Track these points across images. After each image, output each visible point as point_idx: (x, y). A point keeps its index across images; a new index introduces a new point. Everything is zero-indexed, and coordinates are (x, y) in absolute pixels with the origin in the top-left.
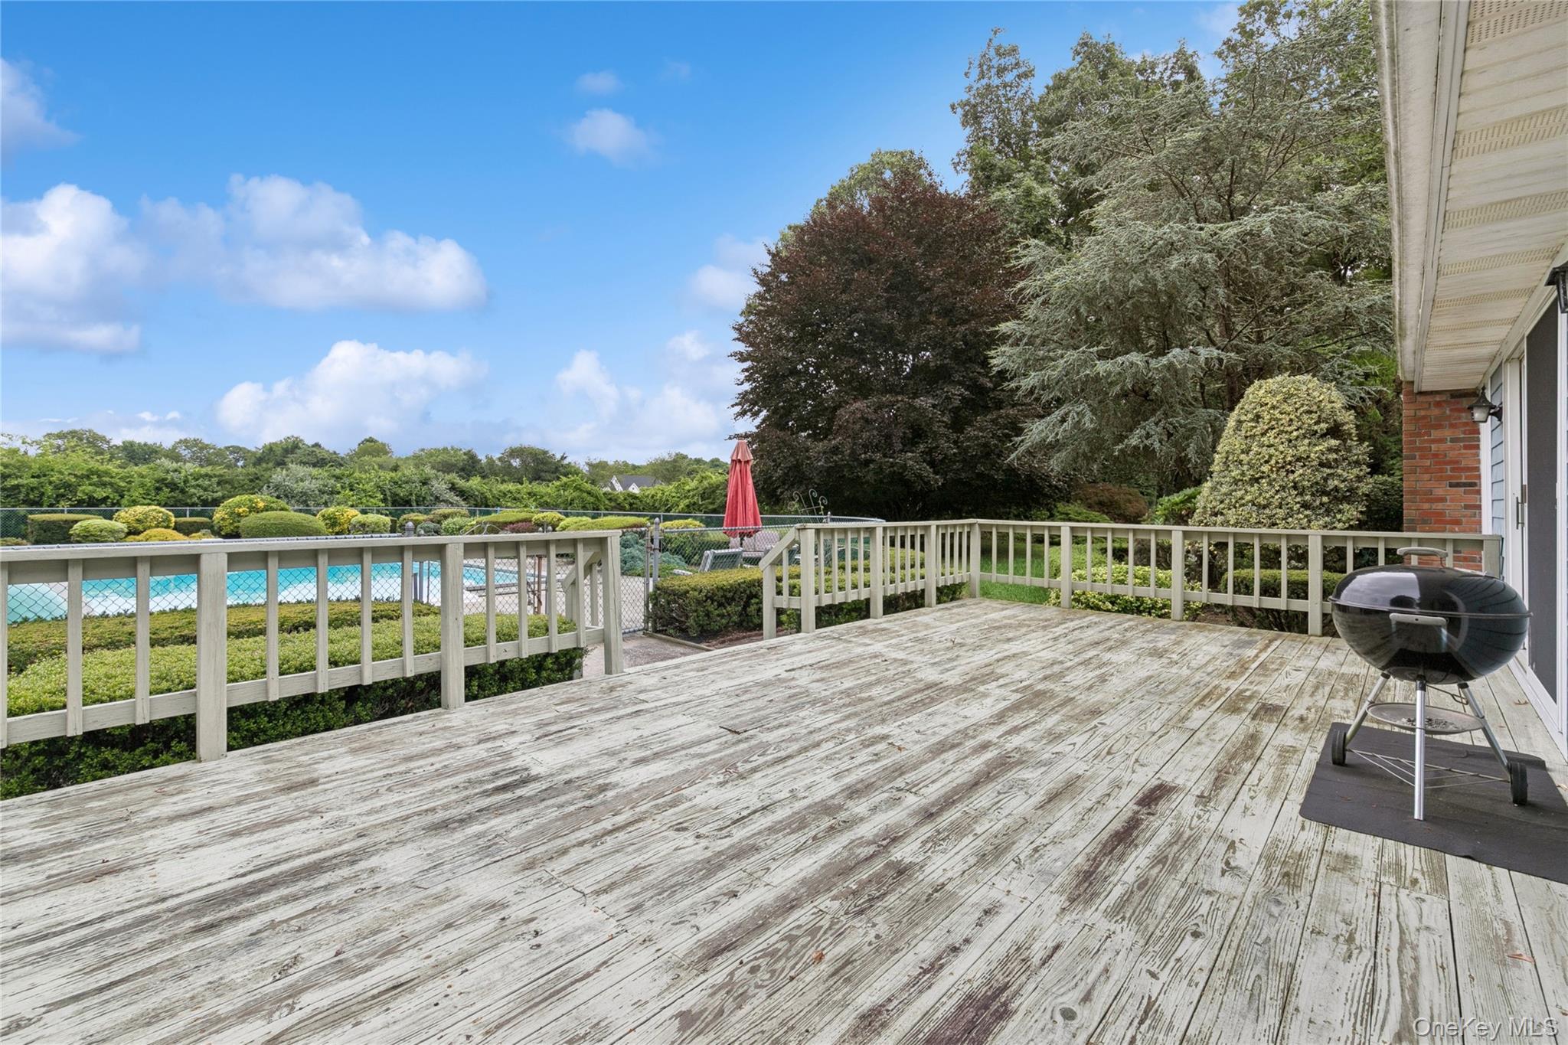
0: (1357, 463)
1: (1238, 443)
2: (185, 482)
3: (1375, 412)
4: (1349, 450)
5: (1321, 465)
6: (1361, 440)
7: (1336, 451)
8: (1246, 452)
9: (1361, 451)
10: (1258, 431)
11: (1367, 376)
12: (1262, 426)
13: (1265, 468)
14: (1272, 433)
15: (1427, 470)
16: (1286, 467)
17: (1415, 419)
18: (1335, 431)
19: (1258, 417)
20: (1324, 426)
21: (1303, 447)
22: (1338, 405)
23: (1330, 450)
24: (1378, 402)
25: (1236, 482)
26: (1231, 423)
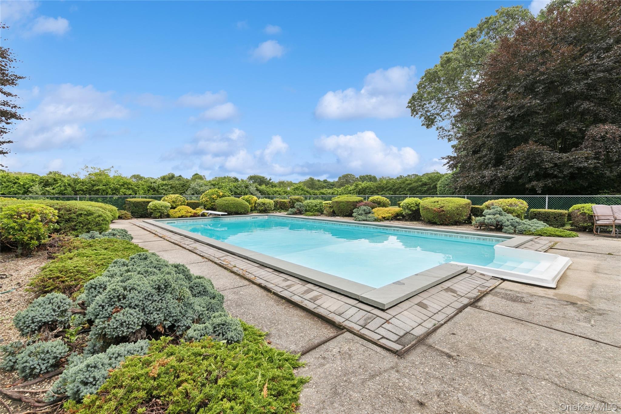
2: (159, 187)
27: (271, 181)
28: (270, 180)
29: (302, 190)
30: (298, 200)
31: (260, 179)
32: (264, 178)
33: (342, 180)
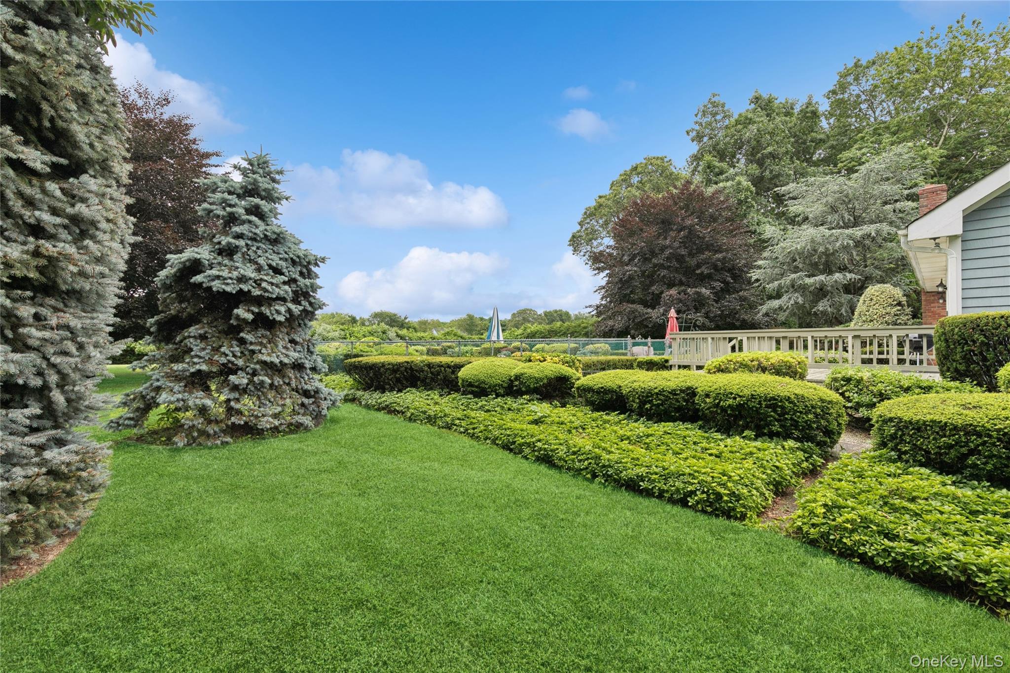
0: (907, 315)
1: (864, 308)
3: (914, 295)
4: (904, 310)
5: (895, 315)
6: (909, 306)
7: (900, 311)
8: (868, 311)
9: (908, 310)
10: (872, 304)
11: (911, 282)
12: (873, 302)
13: (875, 317)
14: (877, 305)
15: (930, 316)
16: (881, 316)
17: (926, 300)
18: (899, 304)
19: (871, 299)
20: (895, 302)
21: (888, 309)
22: (900, 295)
23: (898, 310)
24: (915, 291)
25: (864, 321)
26: (861, 301)
27: (407, 321)
28: (406, 318)
29: (455, 335)
30: (450, 347)
31: (390, 317)
32: (395, 315)
33: (517, 319)
